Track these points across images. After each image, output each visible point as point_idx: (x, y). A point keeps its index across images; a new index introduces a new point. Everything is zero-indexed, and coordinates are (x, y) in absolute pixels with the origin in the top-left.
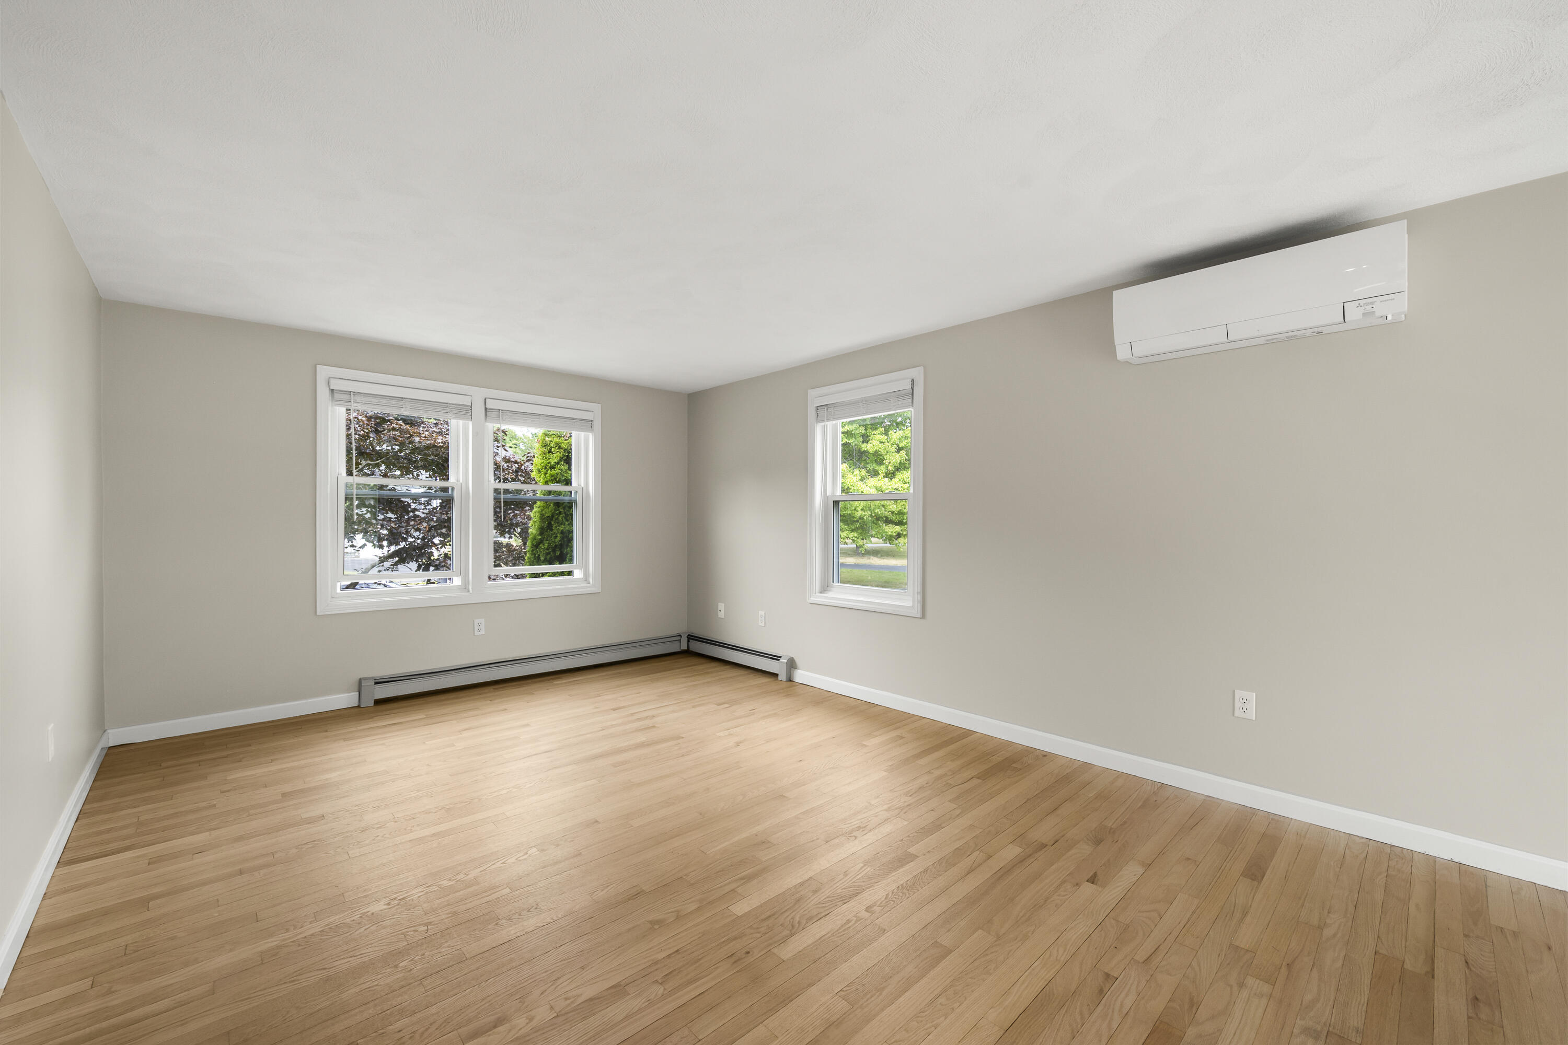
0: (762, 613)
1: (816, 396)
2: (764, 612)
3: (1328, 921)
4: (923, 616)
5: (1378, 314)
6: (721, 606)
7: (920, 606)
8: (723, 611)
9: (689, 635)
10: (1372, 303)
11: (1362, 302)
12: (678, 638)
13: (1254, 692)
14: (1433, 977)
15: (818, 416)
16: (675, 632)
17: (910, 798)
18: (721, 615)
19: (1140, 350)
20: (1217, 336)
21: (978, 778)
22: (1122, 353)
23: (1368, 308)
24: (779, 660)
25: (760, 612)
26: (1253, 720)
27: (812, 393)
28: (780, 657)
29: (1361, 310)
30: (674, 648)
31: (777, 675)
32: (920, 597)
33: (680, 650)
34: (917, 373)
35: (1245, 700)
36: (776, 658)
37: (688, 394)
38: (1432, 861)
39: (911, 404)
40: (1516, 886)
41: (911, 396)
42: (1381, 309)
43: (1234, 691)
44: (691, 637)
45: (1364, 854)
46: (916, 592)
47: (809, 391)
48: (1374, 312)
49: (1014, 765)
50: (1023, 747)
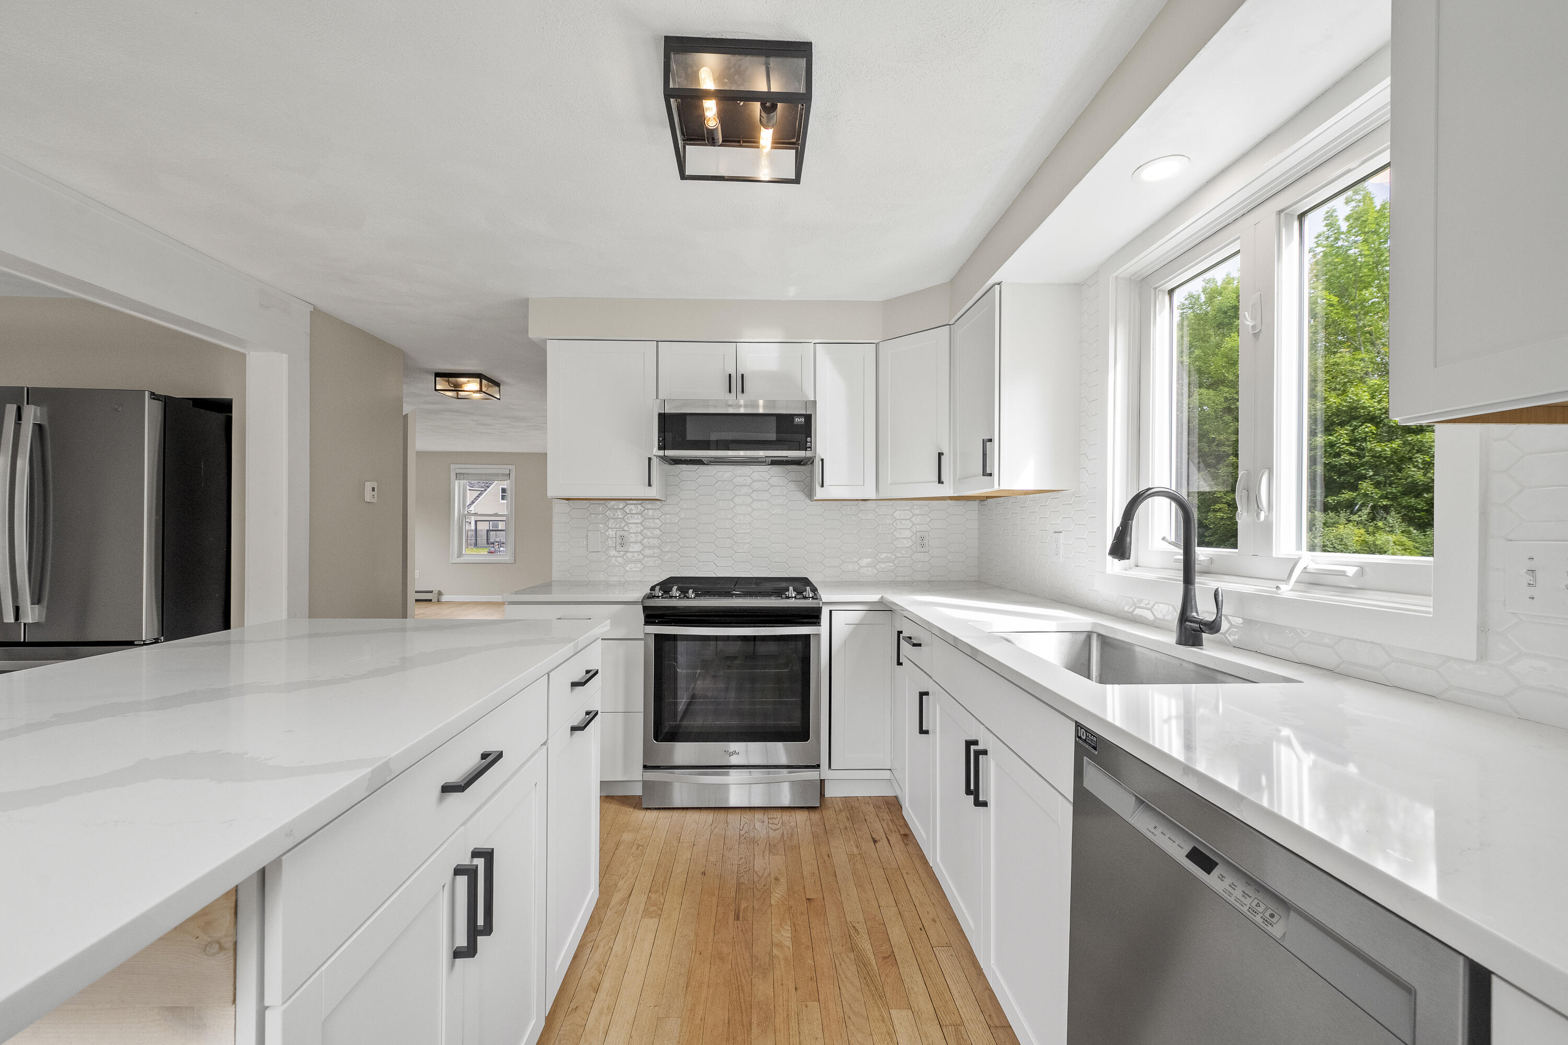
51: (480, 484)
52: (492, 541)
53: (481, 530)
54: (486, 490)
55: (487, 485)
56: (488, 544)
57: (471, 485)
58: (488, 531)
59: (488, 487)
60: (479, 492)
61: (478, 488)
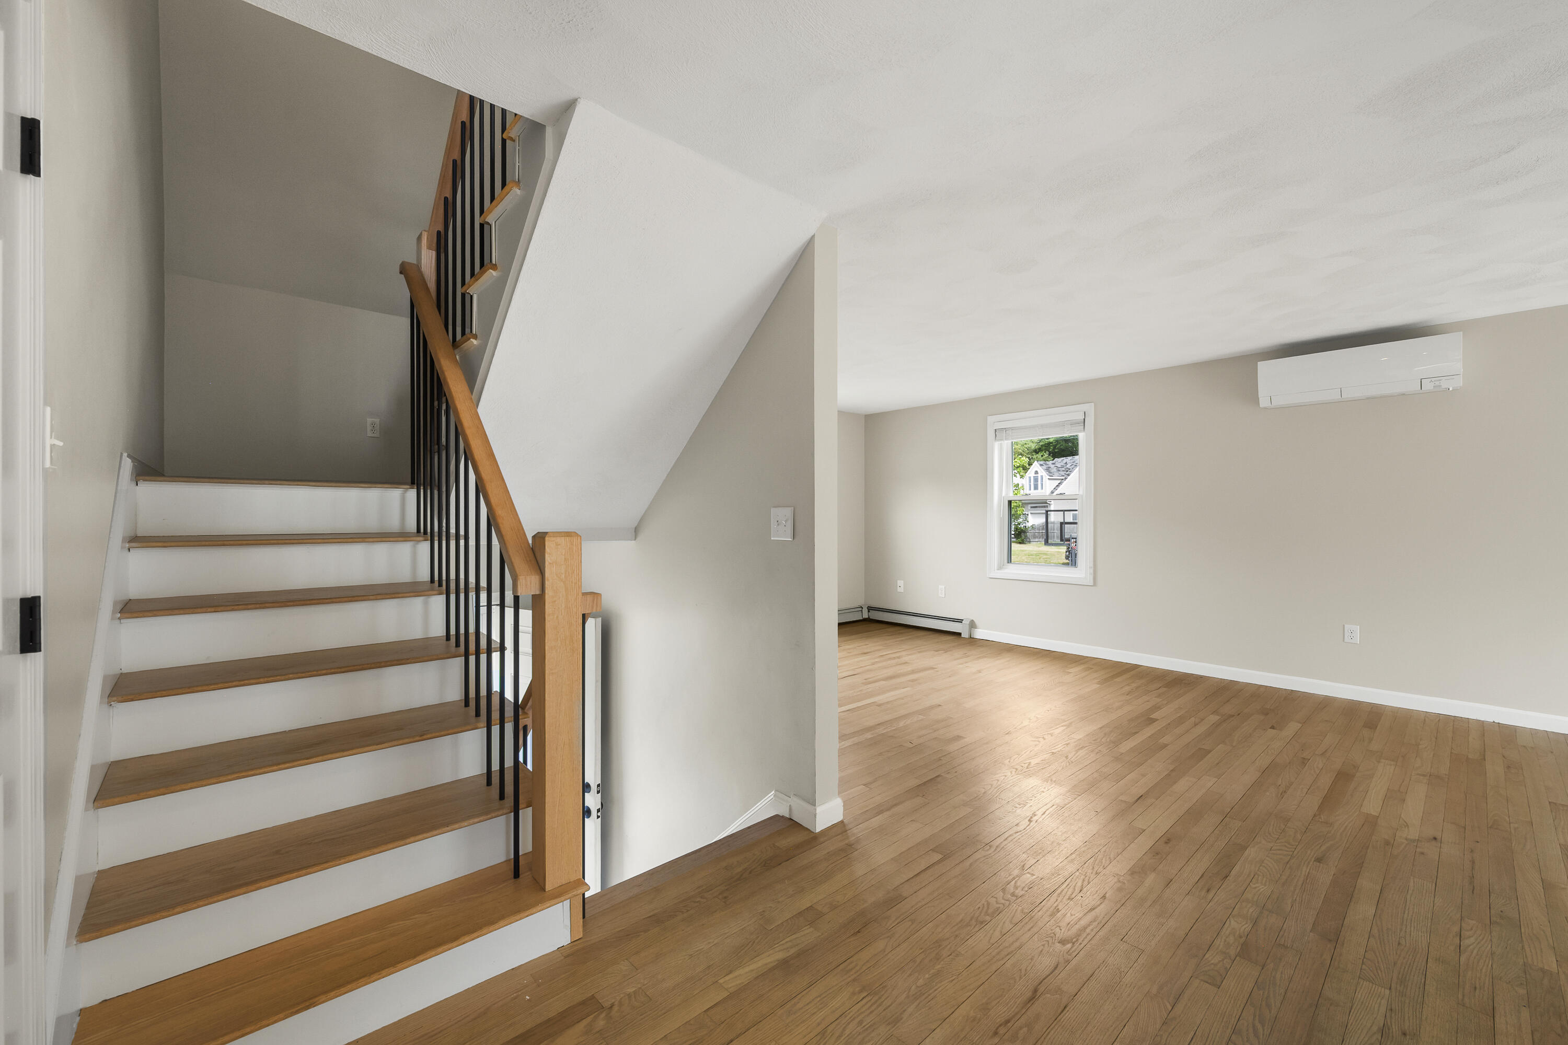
0: (942, 587)
1: (994, 422)
2: (944, 587)
3: (1421, 743)
4: (1095, 584)
5: (1443, 387)
6: (900, 583)
7: (1092, 577)
8: (902, 586)
9: (868, 607)
10: (1440, 380)
11: (1433, 379)
12: (860, 609)
13: (1358, 625)
14: (1485, 760)
15: (996, 436)
16: (857, 605)
17: (1128, 696)
18: (901, 590)
19: (1278, 401)
20: (1334, 396)
21: (1165, 687)
22: (1264, 402)
23: (1437, 383)
24: (962, 622)
25: (940, 586)
26: (1357, 644)
27: (991, 419)
28: (963, 620)
29: (1432, 384)
30: (857, 617)
31: (959, 634)
32: (1092, 571)
33: (861, 618)
34: (1090, 408)
35: (1352, 631)
36: (960, 621)
37: (866, 415)
38: (1481, 724)
39: (1083, 430)
40: (1534, 733)
41: (1083, 424)
42: (1445, 384)
43: (1344, 626)
44: (870, 609)
45: (1437, 720)
46: (1089, 567)
47: (988, 417)
48: (1441, 386)
49: (1184, 682)
50: (1181, 674)
51: (1060, 472)
52: (1067, 536)
53: (1053, 523)
54: (1066, 478)
55: (1067, 473)
56: (1062, 540)
57: (1051, 475)
58: (1061, 524)
59: (1069, 475)
60: (1059, 481)
61: (1059, 476)
